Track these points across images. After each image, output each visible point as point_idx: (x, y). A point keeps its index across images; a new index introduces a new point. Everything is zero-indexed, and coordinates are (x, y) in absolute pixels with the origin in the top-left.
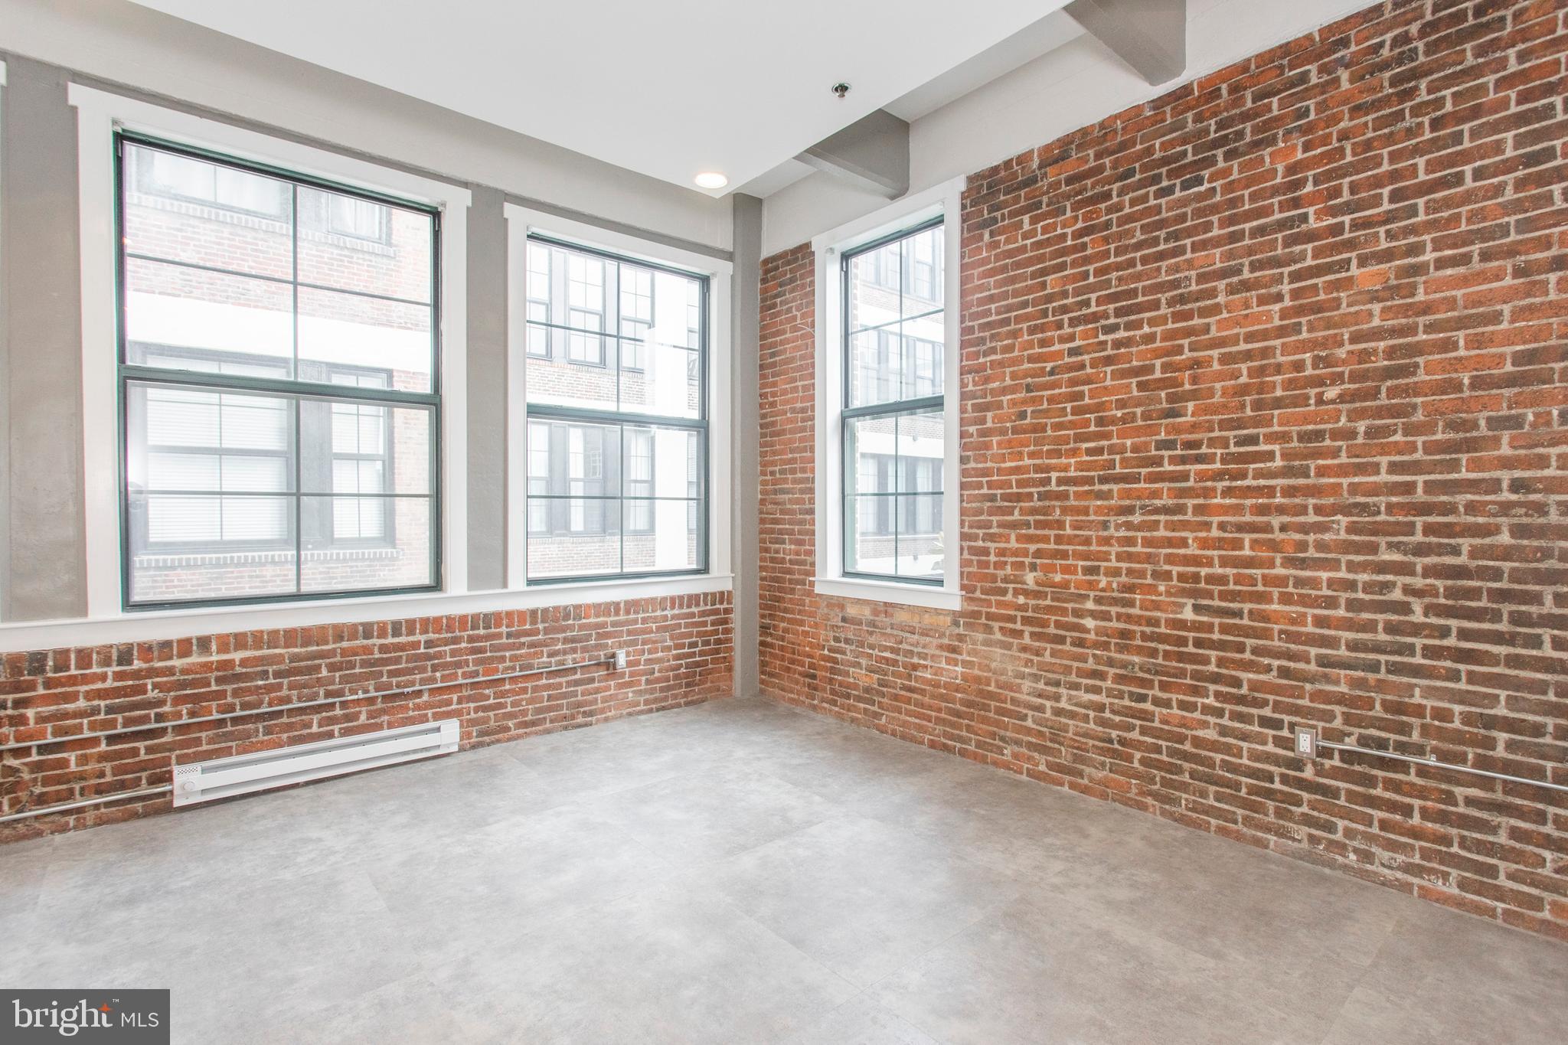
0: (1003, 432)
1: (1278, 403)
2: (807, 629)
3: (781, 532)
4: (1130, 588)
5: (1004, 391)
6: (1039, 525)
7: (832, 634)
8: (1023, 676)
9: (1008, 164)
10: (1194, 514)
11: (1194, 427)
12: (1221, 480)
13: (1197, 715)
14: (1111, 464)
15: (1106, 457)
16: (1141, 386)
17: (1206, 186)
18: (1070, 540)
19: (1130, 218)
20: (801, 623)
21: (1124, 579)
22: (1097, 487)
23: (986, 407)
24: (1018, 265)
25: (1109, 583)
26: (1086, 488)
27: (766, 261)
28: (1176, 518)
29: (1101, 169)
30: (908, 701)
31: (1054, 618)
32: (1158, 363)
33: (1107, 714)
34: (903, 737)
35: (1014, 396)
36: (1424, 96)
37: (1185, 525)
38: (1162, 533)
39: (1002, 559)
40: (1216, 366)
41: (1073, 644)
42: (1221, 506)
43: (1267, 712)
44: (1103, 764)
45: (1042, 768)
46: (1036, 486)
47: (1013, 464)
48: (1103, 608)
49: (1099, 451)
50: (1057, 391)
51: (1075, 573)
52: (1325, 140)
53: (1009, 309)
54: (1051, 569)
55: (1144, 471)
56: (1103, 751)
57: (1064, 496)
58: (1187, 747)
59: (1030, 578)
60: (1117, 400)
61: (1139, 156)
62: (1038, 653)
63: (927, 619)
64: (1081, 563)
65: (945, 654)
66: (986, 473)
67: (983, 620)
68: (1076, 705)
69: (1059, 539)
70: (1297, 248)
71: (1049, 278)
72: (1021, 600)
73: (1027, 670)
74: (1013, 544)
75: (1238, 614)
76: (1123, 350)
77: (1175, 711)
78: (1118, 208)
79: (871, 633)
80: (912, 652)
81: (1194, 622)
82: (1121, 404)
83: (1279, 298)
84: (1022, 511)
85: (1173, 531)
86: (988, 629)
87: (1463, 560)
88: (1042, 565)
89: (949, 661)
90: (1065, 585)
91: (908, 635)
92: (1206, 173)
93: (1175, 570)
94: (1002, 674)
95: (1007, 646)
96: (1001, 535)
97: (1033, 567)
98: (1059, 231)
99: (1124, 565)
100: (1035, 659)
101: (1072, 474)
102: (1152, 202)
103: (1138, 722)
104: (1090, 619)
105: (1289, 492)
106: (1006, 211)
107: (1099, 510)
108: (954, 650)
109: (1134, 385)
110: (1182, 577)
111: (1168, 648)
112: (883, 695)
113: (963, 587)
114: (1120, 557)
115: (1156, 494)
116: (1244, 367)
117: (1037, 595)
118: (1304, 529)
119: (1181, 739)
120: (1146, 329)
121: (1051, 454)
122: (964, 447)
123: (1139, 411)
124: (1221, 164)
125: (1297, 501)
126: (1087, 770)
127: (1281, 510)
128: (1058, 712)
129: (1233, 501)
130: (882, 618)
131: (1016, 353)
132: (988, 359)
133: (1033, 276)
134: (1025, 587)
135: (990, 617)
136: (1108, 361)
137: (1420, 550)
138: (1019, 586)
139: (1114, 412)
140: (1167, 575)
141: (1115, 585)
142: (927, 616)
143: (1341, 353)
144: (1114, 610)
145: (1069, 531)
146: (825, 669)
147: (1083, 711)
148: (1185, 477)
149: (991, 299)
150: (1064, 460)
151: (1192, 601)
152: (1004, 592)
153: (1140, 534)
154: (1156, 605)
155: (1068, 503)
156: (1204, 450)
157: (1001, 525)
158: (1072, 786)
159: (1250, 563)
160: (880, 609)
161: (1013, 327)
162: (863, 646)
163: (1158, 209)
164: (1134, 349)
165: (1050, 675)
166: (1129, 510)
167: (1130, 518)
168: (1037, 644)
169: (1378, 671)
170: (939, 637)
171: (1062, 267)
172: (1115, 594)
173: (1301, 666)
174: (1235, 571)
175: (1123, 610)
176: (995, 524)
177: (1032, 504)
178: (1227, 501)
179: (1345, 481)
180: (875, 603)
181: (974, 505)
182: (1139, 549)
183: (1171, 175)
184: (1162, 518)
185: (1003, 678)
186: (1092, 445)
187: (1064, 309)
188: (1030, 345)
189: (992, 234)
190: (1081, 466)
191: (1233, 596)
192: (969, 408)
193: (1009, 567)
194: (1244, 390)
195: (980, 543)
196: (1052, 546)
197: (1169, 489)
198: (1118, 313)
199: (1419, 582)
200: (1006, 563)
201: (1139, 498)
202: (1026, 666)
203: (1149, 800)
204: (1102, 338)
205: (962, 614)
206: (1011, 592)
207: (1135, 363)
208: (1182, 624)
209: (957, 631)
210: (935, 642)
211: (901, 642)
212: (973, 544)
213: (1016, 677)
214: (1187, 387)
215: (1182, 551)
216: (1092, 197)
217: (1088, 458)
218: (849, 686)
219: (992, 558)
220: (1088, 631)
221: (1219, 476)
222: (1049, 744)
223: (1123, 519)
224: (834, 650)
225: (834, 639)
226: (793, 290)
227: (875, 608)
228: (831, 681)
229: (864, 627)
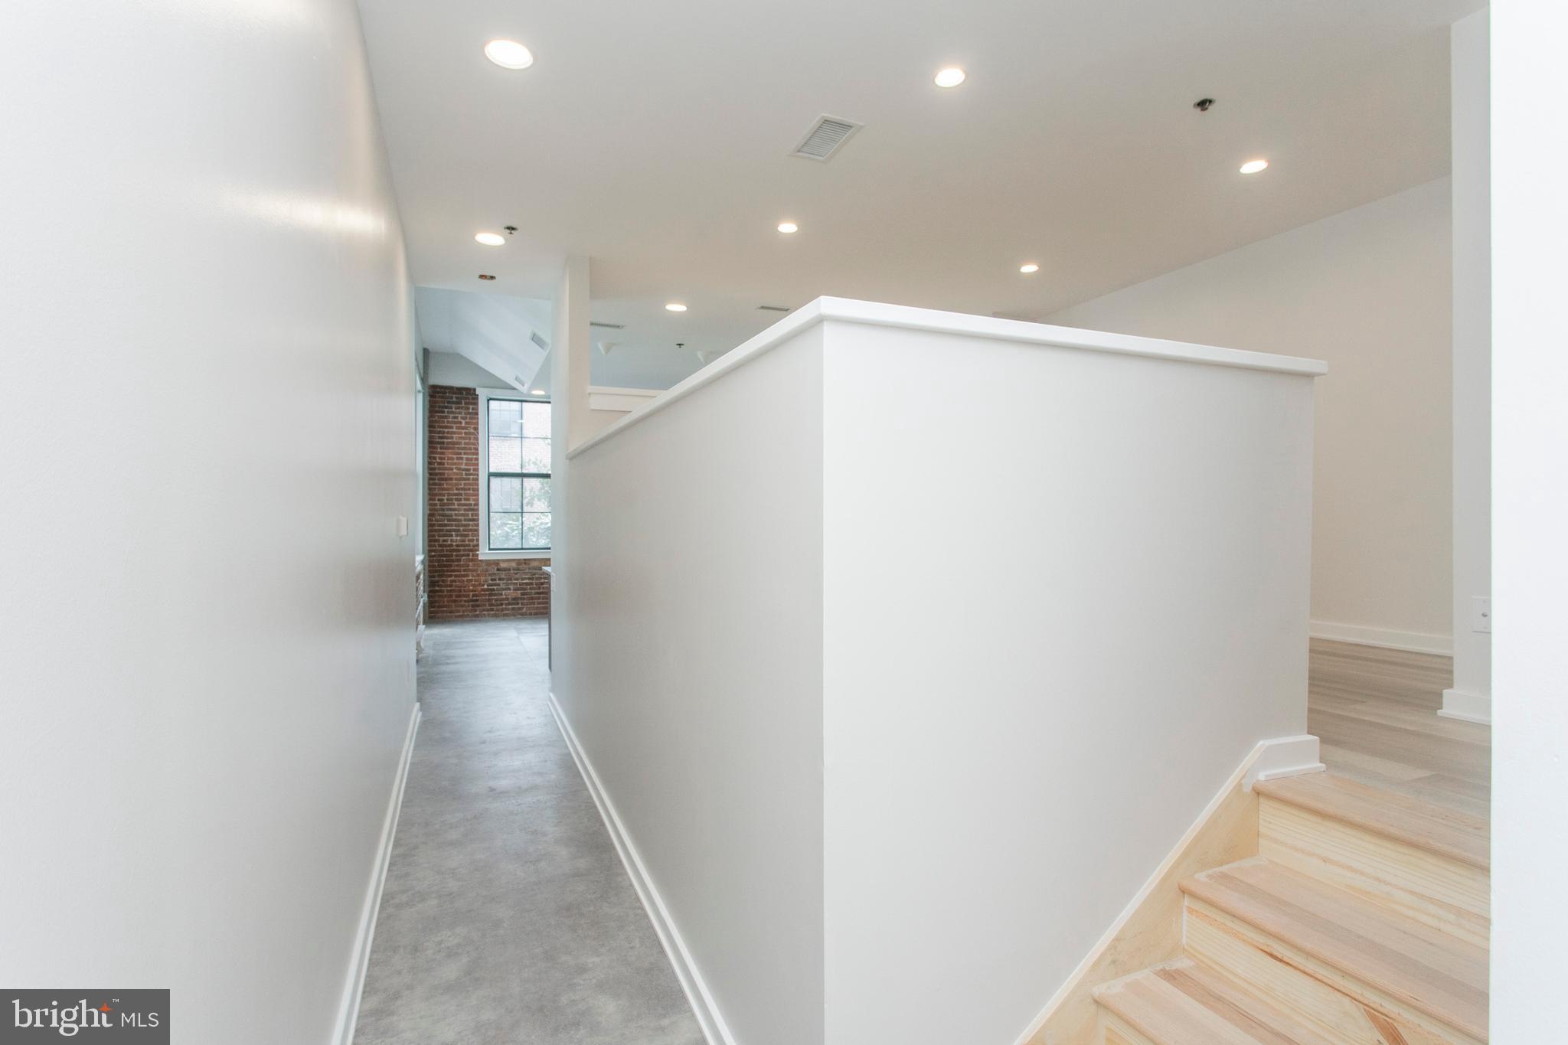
2: (470, 578)
3: (450, 531)
7: (490, 578)
20: (467, 576)
27: (434, 387)
30: (539, 598)
79: (516, 574)
80: (541, 578)
112: (524, 599)
146: (485, 595)
162: (511, 580)
180: (519, 560)
211: (534, 575)
218: (502, 599)
224: (492, 585)
225: (492, 580)
226: (458, 408)
227: (519, 562)
228: (489, 600)
229: (512, 571)
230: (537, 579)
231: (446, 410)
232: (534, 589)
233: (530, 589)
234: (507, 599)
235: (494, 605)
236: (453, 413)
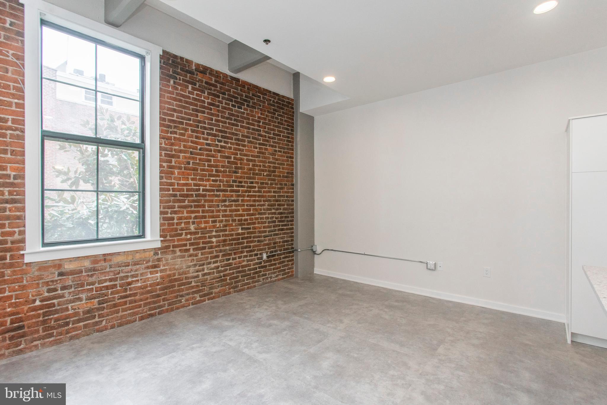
0: (180, 168)
1: (257, 174)
2: (7, 294)
4: (225, 226)
5: (181, 151)
6: (196, 206)
7: (45, 289)
8: (189, 267)
9: (182, 58)
10: (241, 202)
11: (241, 177)
12: (247, 193)
13: (242, 259)
14: (220, 186)
15: (218, 183)
16: (228, 162)
18: (207, 211)
19: (226, 108)
21: (224, 223)
22: (216, 193)
23: (173, 156)
24: (187, 102)
25: (220, 225)
26: (212, 193)
28: (237, 203)
30: (125, 303)
31: (201, 241)
32: (233, 156)
33: (220, 269)
34: (120, 325)
35: (185, 155)
37: (239, 205)
38: (234, 208)
39: (180, 221)
40: (245, 161)
41: (209, 248)
42: (247, 200)
43: (256, 252)
44: (219, 286)
45: (198, 299)
46: (195, 192)
47: (184, 182)
48: (218, 234)
49: (216, 181)
50: (202, 157)
51: (209, 223)
52: (264, 114)
53: (183, 118)
54: (201, 223)
55: (229, 189)
56: (218, 282)
57: (204, 196)
58: (241, 269)
59: (192, 227)
60: (222, 165)
61: (227, 90)
62: (196, 256)
63: (138, 256)
64: (210, 219)
65: (149, 270)
66: (172, 184)
67: (171, 249)
68: (210, 269)
69: (203, 212)
70: (260, 137)
71: (199, 114)
72: (189, 236)
73: (191, 264)
74: (185, 215)
75: (250, 229)
76: (223, 149)
77: (238, 260)
79: (92, 276)
81: (241, 233)
82: (223, 167)
83: (256, 148)
84: (189, 201)
85: (236, 207)
86: (174, 252)
87: (281, 211)
88: (197, 222)
89: (151, 273)
90: (206, 228)
91: (124, 268)
92: (243, 107)
93: (237, 218)
94: (181, 269)
95: (183, 257)
96: (179, 211)
97: (193, 223)
98: (202, 99)
99: (224, 219)
100: (195, 258)
101: (208, 188)
102: (231, 107)
103: (228, 267)
104: (214, 238)
105: (259, 196)
106: (181, 77)
107: (216, 201)
108: (155, 266)
109: (226, 161)
110: (239, 220)
111: (235, 242)
112: (103, 309)
113: (161, 236)
114: (223, 216)
115: (232, 196)
116: (251, 163)
117: (195, 233)
118: (261, 205)
119: (238, 267)
120: (229, 145)
121: (200, 180)
122: (161, 172)
123: (228, 170)
124: (246, 107)
125: (260, 199)
126: (214, 291)
127: (258, 201)
128: (204, 275)
129: (249, 198)
130: (103, 264)
131: (186, 137)
132: (172, 135)
133: (193, 110)
134: (190, 231)
135: (174, 246)
136: (219, 151)
137: (277, 209)
138: (188, 231)
139: (221, 169)
140: (235, 220)
141: (221, 225)
142: (138, 254)
143: (267, 165)
144: (221, 234)
145: (207, 208)
146: (38, 316)
147: (212, 271)
148: (238, 191)
149: (174, 110)
150: (205, 183)
151: (241, 227)
152: (181, 235)
153: (228, 208)
154: (232, 230)
155: (206, 198)
156: (243, 184)
157: (179, 207)
158: (209, 299)
159: (252, 215)
160: (99, 259)
161: (184, 126)
162: (82, 286)
163: (232, 110)
164: (226, 150)
165: (200, 262)
166: (225, 201)
167: (225, 203)
168: (196, 252)
169: (272, 236)
170: (146, 263)
171: (203, 112)
172: (222, 228)
173: (261, 239)
174: (249, 217)
175: (223, 233)
176: (176, 206)
177: (193, 198)
178: (248, 198)
179: (267, 194)
181: (165, 198)
182: (228, 213)
184: (233, 203)
185: (181, 271)
186: (214, 178)
187: (205, 128)
188: (192, 136)
189: (174, 83)
190: (211, 185)
191: (248, 224)
192: (163, 155)
193: (183, 224)
194: (250, 169)
195: (169, 215)
196: (201, 214)
197: (235, 195)
198: (222, 137)
199: (277, 216)
200: (182, 223)
201: (228, 197)
202: (191, 262)
203: (232, 290)
204: (217, 143)
205: (159, 249)
206: (184, 234)
207: (226, 154)
208: (238, 234)
209: (157, 257)
210: (143, 266)
211: (119, 273)
212: (165, 216)
213: (187, 268)
214: (239, 165)
215: (238, 213)
216: (213, 93)
217: (213, 183)
218: (67, 317)
219: (175, 221)
220: (213, 242)
221: (246, 191)
222: (201, 288)
223: (223, 204)
224: (49, 299)
225: (49, 291)
227: (95, 259)
228: (44, 322)
229: (84, 274)
230: (122, 278)
232: (118, 292)
233: (112, 293)
234: (76, 314)
235: (53, 328)
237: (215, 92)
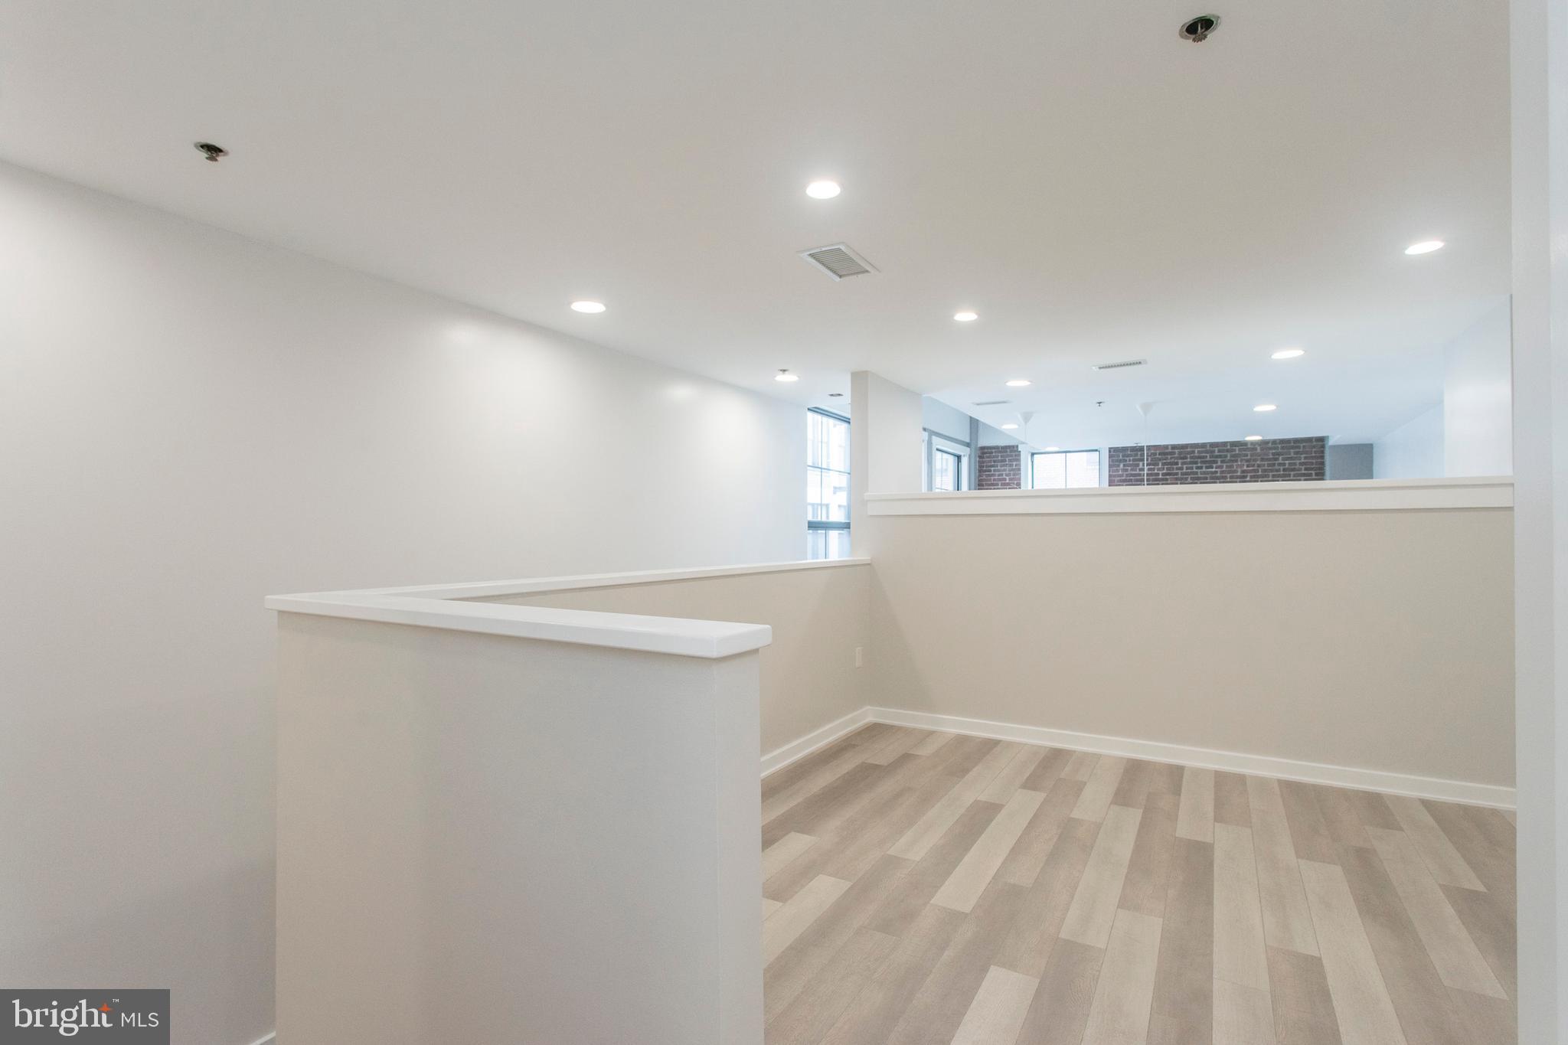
17: (1214, 470)
19: (1186, 474)
27: (982, 448)
29: (1174, 453)
36: (1280, 461)
52: (1253, 466)
61: (1189, 453)
78: (1181, 469)
92: (1214, 465)
98: (1156, 471)
102: (1195, 470)
124: (1219, 464)
163: (1197, 473)
183: (1202, 462)
189: (1124, 465)
226: (1004, 466)
231: (992, 469)
236: (999, 471)
237: (1173, 460)
